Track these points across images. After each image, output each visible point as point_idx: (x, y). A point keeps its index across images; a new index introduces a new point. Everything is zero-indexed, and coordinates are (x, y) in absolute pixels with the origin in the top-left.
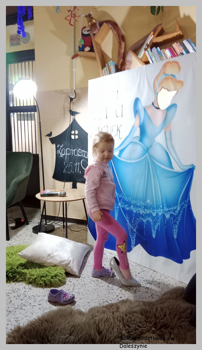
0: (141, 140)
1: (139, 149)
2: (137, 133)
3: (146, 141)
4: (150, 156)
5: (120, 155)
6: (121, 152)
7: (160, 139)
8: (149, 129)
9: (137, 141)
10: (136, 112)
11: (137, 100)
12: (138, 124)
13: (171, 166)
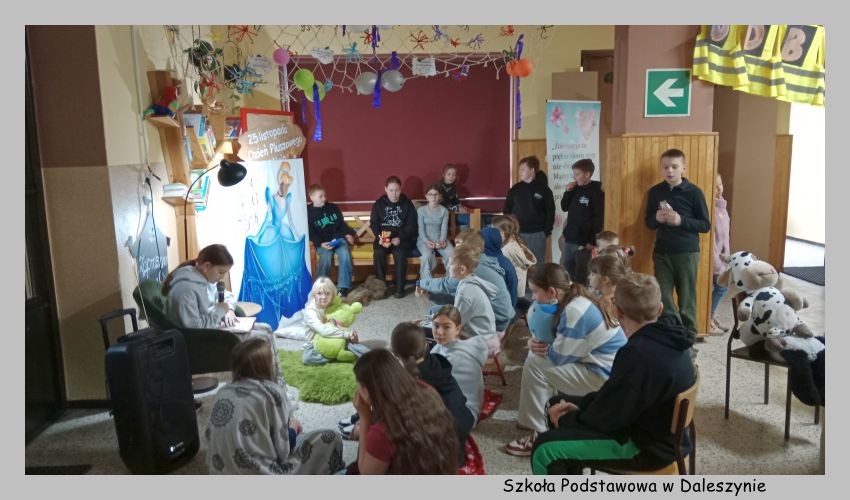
0: (274, 224)
1: (273, 232)
2: (270, 218)
3: (277, 224)
4: (282, 236)
5: (259, 242)
6: (260, 238)
7: (285, 220)
8: (278, 215)
9: (271, 224)
10: (268, 199)
11: (267, 189)
12: (270, 210)
13: (293, 239)
